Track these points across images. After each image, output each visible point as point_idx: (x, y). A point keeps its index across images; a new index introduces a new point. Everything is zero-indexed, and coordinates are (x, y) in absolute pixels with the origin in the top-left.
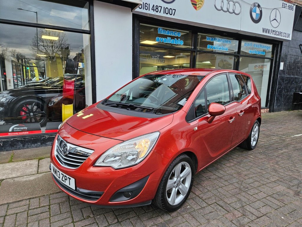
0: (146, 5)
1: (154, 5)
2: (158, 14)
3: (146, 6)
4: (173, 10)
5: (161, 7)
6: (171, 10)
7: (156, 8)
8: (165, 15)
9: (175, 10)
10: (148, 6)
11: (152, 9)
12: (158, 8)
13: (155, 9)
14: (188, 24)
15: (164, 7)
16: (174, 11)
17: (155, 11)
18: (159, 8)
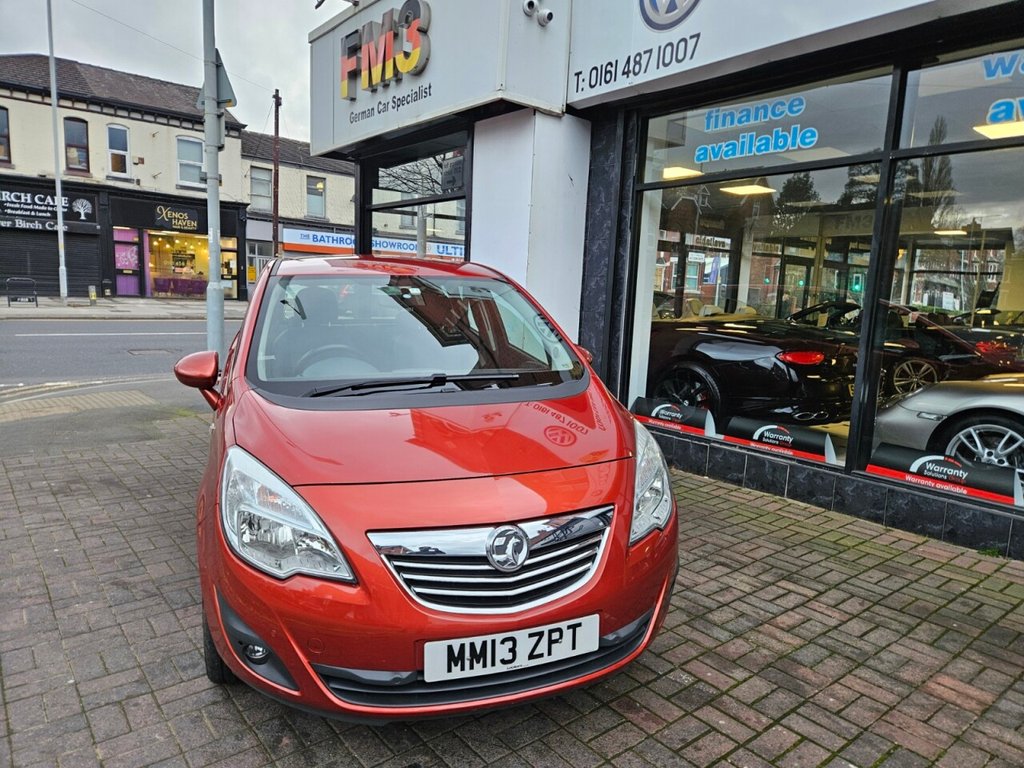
0: (609, 68)
1: (629, 58)
2: (641, 79)
3: (606, 72)
4: (689, 41)
5: (650, 51)
6: (682, 44)
7: (636, 62)
8: (664, 72)
9: (698, 36)
10: (613, 70)
11: (624, 73)
12: (639, 63)
13: (631, 68)
14: (773, 60)
15: (660, 48)
16: (691, 43)
17: (631, 75)
18: (645, 57)
